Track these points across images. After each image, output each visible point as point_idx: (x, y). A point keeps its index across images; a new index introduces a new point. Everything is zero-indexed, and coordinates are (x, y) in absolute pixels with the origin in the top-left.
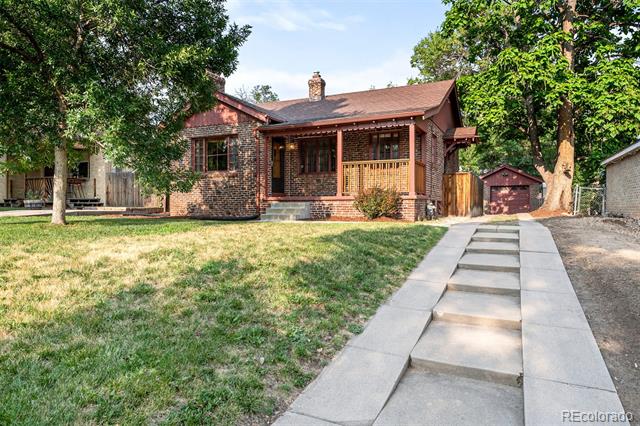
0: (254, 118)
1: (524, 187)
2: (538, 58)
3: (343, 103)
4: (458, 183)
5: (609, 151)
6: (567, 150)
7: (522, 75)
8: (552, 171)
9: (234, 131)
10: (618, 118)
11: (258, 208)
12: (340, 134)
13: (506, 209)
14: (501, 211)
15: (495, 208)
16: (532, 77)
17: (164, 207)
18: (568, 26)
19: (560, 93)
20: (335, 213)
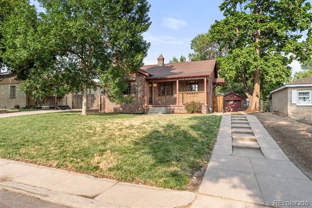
0: (143, 74)
1: (239, 101)
2: (247, 53)
3: (173, 68)
4: (218, 99)
5: (273, 88)
6: (257, 87)
7: (242, 59)
8: (252, 95)
9: (134, 79)
10: (276, 76)
11: (144, 109)
12: (177, 81)
13: (232, 110)
14: (230, 111)
15: (227, 109)
16: (245, 60)
17: (99, 109)
18: (258, 40)
19: (255, 66)
20: (175, 111)
